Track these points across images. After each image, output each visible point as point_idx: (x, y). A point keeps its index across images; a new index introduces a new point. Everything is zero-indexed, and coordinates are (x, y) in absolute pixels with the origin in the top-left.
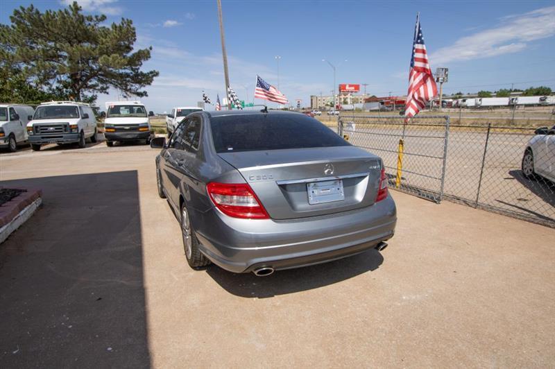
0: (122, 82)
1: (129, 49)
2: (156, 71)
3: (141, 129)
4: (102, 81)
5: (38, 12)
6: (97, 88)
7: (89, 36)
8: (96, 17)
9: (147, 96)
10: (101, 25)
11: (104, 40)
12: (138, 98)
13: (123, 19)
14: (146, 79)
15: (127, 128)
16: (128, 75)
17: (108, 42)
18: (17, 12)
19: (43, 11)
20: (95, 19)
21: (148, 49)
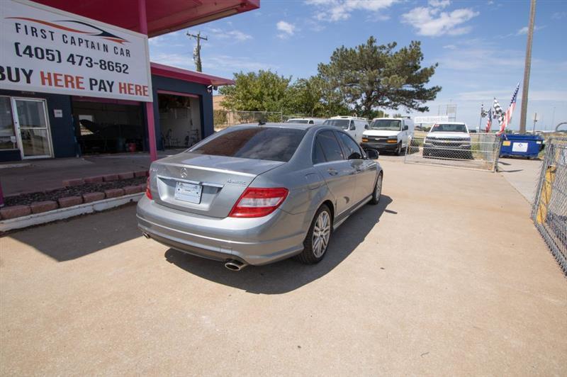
1: (416, 68)
2: (439, 86)
3: (389, 141)
5: (346, 50)
8: (389, 45)
9: (428, 111)
10: (393, 51)
11: (390, 64)
12: (421, 112)
13: (412, 42)
14: (428, 95)
15: (377, 139)
17: (393, 65)
18: (335, 53)
19: (349, 49)
21: (434, 66)
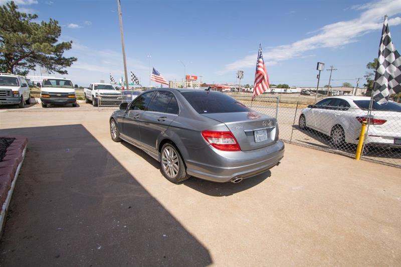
0: (47, 63)
1: (54, 40)
2: (75, 57)
4: (31, 61)
6: (26, 65)
7: (23, 28)
8: (30, 15)
9: (67, 74)
11: (36, 32)
13: (51, 19)
14: (68, 62)
15: (59, 95)
16: (52, 58)
17: (40, 34)
20: (28, 16)
21: (70, 42)
